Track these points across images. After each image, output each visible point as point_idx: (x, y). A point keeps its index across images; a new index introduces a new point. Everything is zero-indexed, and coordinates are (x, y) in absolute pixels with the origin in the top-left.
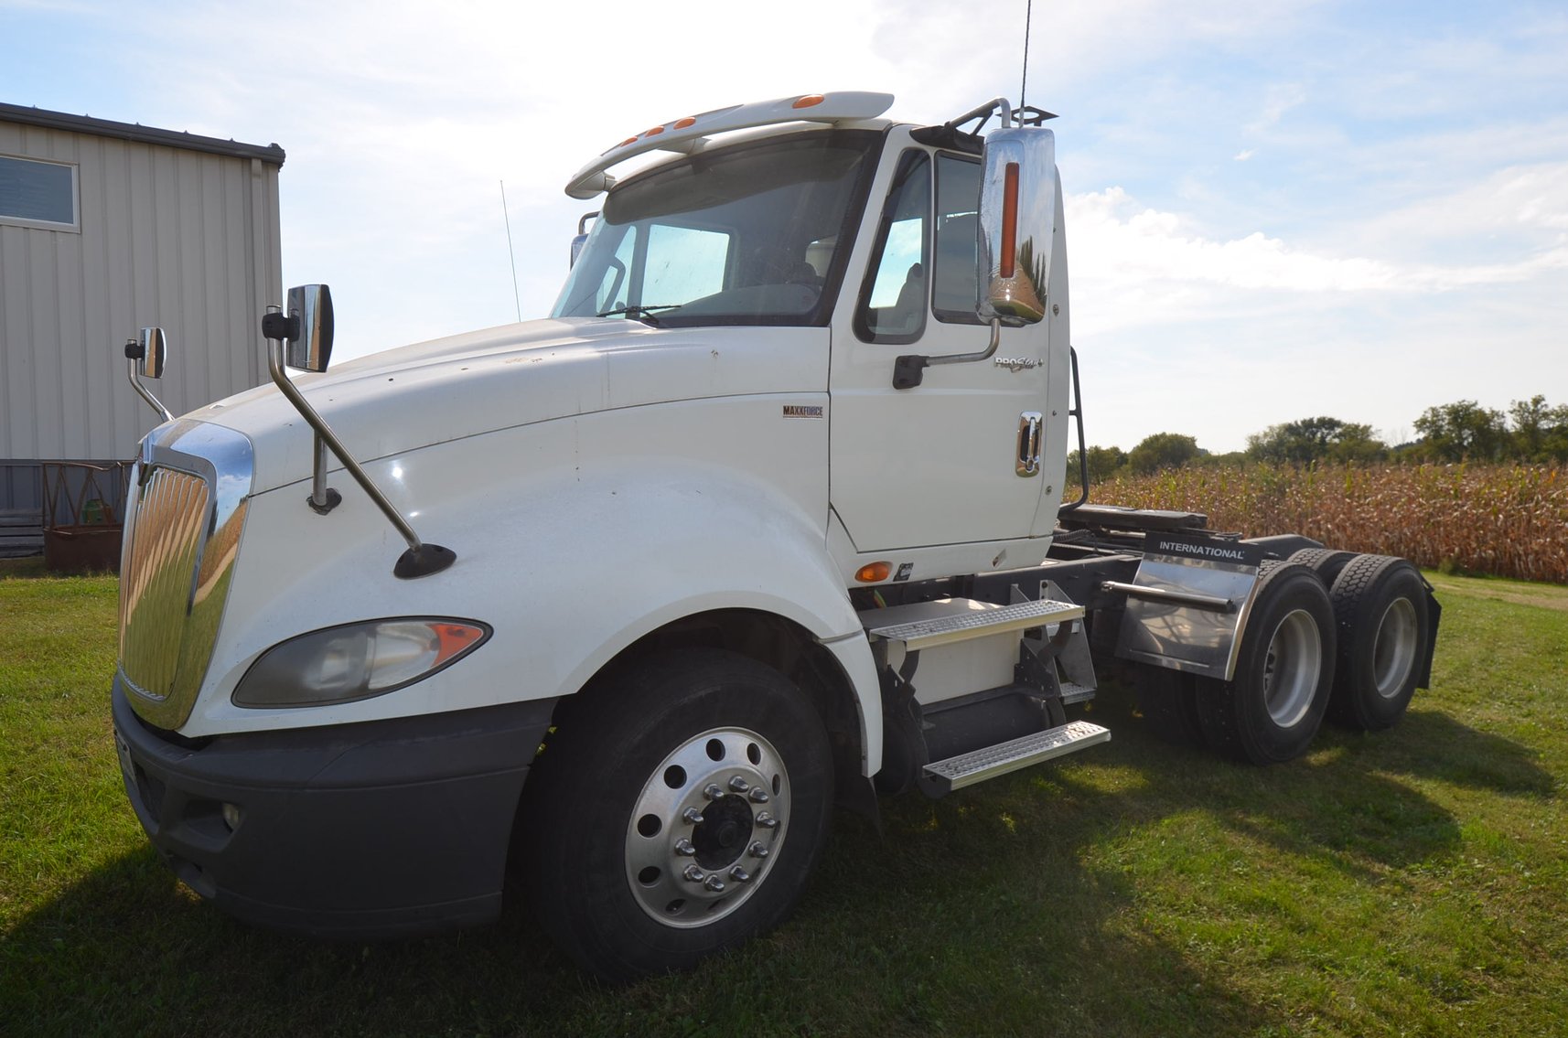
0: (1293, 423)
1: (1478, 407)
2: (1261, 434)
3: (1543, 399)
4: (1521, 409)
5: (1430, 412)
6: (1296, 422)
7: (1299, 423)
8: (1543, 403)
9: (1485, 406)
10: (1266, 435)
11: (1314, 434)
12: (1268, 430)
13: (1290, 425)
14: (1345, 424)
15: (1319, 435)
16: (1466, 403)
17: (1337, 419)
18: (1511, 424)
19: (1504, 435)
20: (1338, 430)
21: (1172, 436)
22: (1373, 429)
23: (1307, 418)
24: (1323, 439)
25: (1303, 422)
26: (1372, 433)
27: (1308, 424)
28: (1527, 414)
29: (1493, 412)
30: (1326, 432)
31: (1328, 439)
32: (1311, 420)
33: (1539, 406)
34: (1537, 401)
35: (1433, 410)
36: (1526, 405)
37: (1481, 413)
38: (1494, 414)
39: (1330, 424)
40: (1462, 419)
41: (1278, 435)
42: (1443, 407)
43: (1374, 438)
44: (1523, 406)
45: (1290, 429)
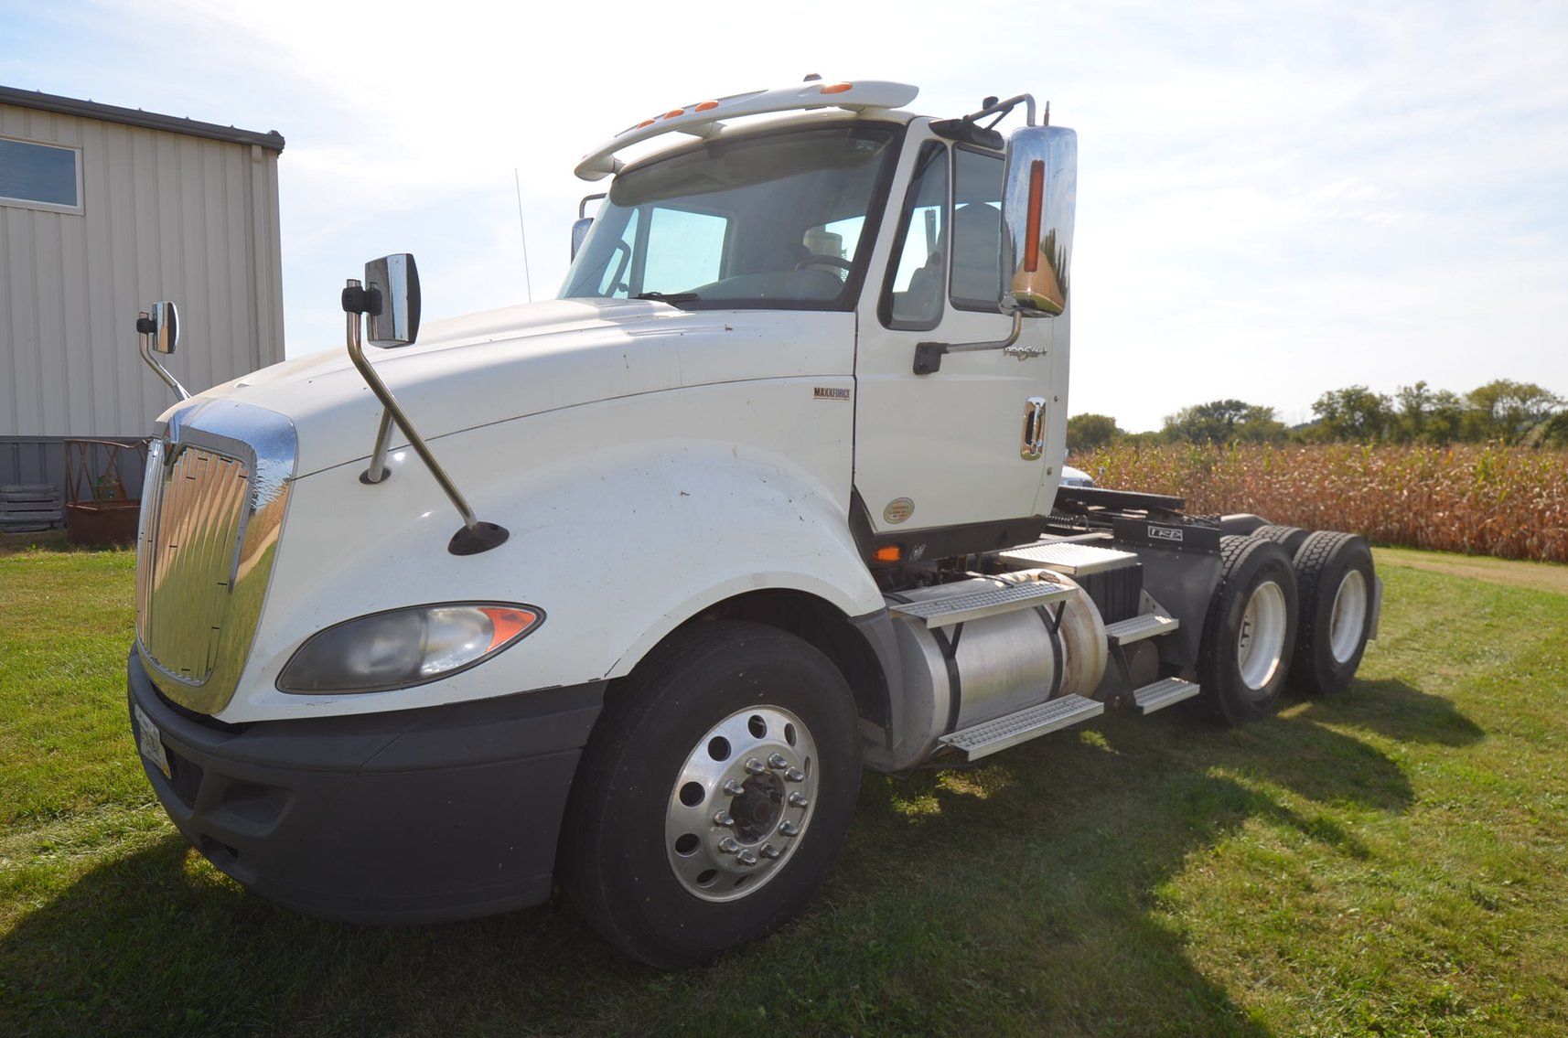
0: (1204, 405)
1: (1369, 391)
2: (1175, 415)
3: (1425, 385)
4: (1406, 394)
5: (1327, 395)
6: (1206, 405)
7: (1209, 405)
8: (1425, 388)
9: (1375, 390)
10: (1179, 415)
11: (1223, 415)
12: (1181, 411)
13: (1201, 407)
14: (1250, 407)
15: (1227, 416)
16: (1358, 388)
17: (1242, 401)
18: (1397, 407)
19: (1392, 419)
20: (1244, 412)
21: (1094, 416)
22: (1275, 411)
23: (1216, 400)
24: (1230, 420)
25: (1213, 404)
26: (1275, 415)
27: (1217, 407)
28: (1411, 398)
29: (1382, 396)
30: (1233, 413)
31: (1235, 419)
32: (1220, 402)
33: (1422, 391)
34: (1420, 386)
35: (1329, 393)
36: (1411, 389)
37: (1371, 397)
38: (1383, 398)
39: (1237, 406)
40: (1355, 402)
41: (1190, 415)
42: (1338, 391)
43: (1276, 419)
44: (1408, 390)
45: (1201, 411)
